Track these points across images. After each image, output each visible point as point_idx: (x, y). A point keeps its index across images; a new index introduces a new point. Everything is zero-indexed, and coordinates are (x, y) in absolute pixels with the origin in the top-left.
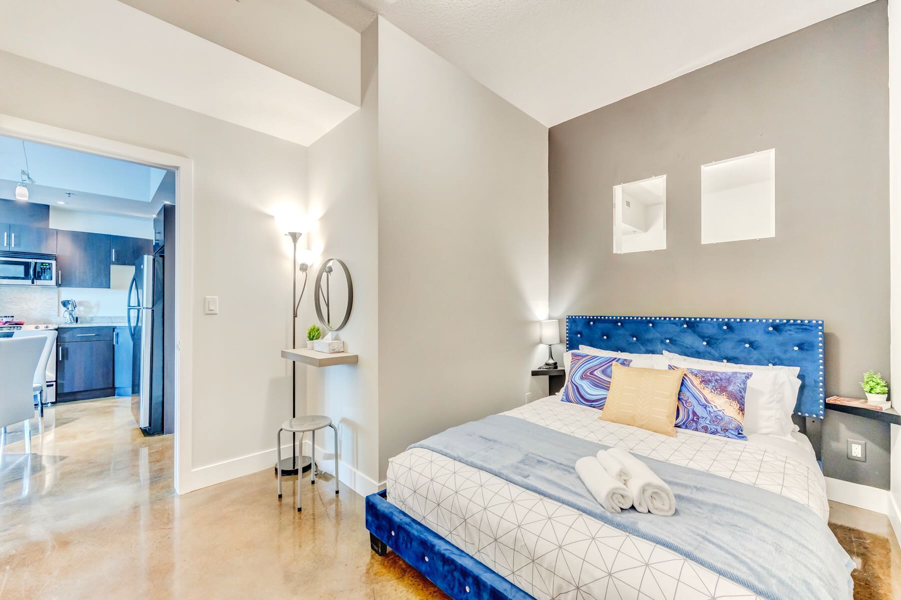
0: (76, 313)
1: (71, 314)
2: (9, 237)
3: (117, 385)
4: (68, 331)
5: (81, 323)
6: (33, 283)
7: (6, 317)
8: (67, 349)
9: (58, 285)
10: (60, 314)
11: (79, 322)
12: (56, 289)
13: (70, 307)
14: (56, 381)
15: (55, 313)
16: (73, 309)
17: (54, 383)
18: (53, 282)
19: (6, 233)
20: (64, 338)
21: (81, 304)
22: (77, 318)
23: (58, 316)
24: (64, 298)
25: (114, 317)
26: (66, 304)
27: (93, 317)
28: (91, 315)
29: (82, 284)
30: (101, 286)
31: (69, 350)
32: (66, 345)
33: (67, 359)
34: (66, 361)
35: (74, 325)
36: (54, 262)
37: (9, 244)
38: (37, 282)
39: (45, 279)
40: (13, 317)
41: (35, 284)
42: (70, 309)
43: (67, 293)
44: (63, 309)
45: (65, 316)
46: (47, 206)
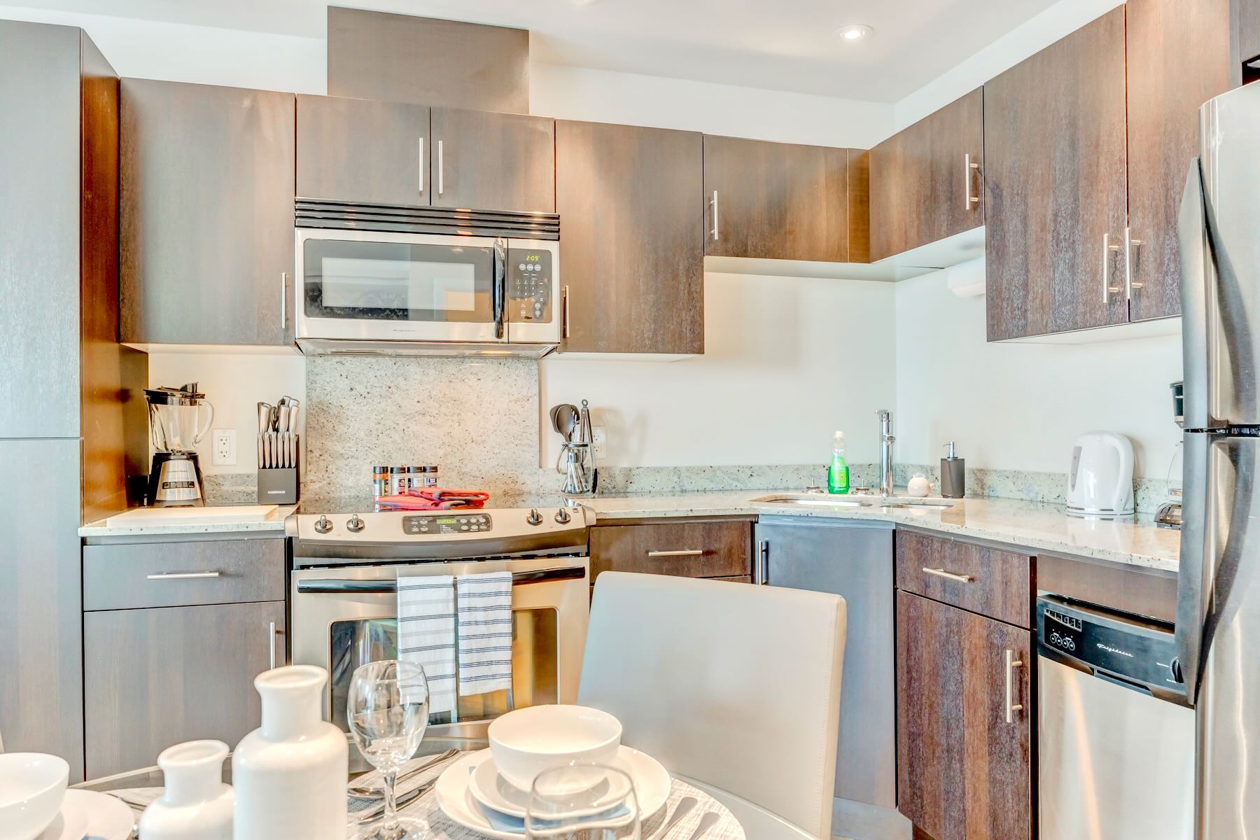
0: (594, 455)
1: (577, 458)
2: (430, 153)
6: (498, 333)
7: (424, 470)
9: (563, 342)
10: (545, 458)
11: (600, 488)
12: (532, 363)
13: (576, 429)
15: (531, 455)
16: (587, 440)
18: (554, 329)
19: (422, 140)
22: (595, 473)
23: (541, 466)
26: (565, 415)
28: (625, 463)
36: (554, 248)
37: (431, 183)
38: (510, 330)
39: (529, 317)
40: (435, 469)
41: (505, 339)
42: (577, 440)
44: (556, 438)
45: (561, 465)
46: (524, 34)
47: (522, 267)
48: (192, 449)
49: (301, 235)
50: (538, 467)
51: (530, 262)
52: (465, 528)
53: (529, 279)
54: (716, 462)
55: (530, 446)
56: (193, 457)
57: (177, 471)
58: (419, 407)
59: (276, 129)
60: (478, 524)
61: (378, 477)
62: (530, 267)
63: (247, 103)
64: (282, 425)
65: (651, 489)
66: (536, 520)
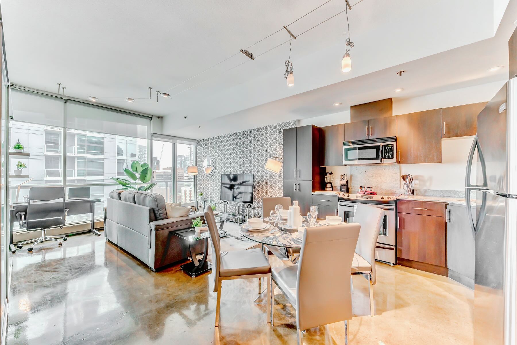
0: (413, 186)
1: (408, 187)
2: (368, 129)
3: (449, 266)
4: (405, 203)
5: (417, 195)
6: (381, 162)
7: (368, 187)
8: (404, 219)
9: (398, 162)
10: (401, 186)
11: (415, 193)
12: (398, 166)
13: (408, 180)
14: (396, 246)
15: (398, 185)
16: (410, 183)
17: (394, 248)
18: (394, 160)
19: (366, 127)
20: (401, 209)
21: (417, 177)
22: (413, 190)
23: (400, 188)
24: (404, 173)
25: (446, 191)
26: (405, 177)
27: (426, 190)
28: (425, 188)
29: (416, 161)
30: (432, 161)
31: (405, 220)
32: (403, 216)
33: (404, 228)
34: (403, 230)
35: (411, 198)
36: (394, 143)
37: (368, 134)
38: (384, 161)
39: (389, 158)
40: (372, 187)
41: (383, 162)
42: (408, 183)
43: (407, 169)
44: (403, 182)
45: (405, 188)
46: (391, 99)
47: (387, 148)
48: (331, 182)
49: (344, 147)
50: (399, 188)
51: (389, 147)
52: (368, 198)
53: (388, 150)
54: (456, 190)
55: (398, 184)
56: (331, 183)
57: (329, 185)
58: (372, 175)
59: (341, 130)
60: (371, 197)
61: (360, 188)
62: (388, 148)
63: (337, 127)
64: (344, 178)
65: (433, 195)
66: (382, 198)
